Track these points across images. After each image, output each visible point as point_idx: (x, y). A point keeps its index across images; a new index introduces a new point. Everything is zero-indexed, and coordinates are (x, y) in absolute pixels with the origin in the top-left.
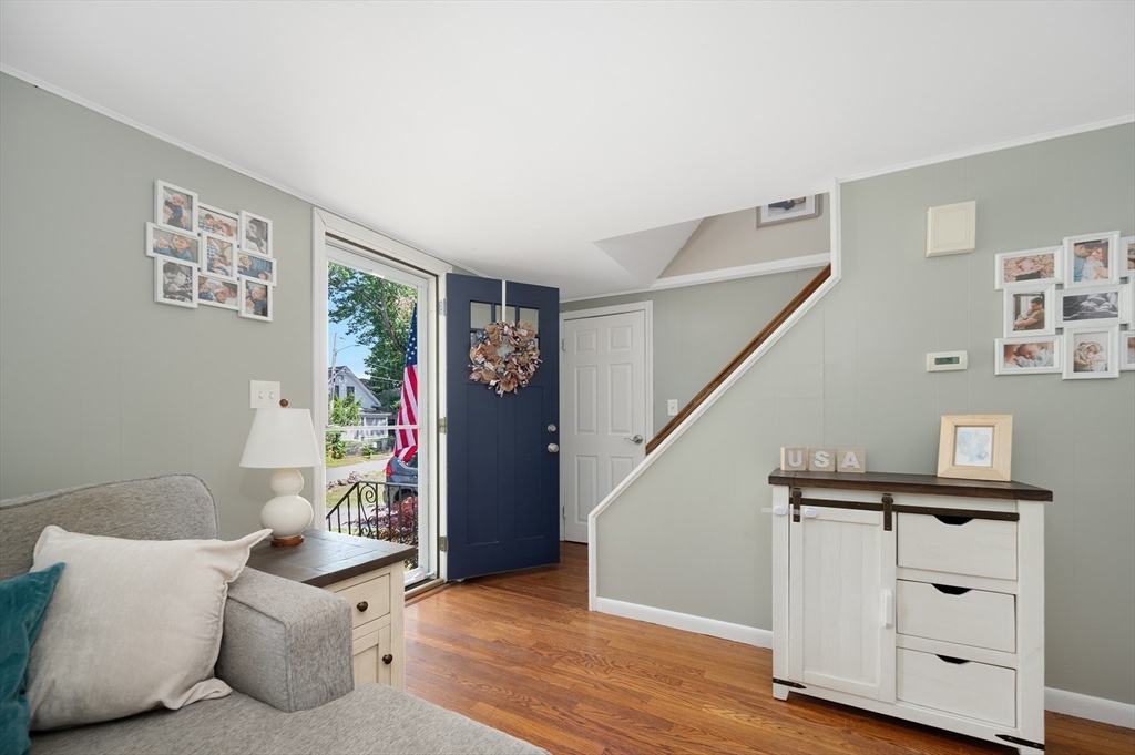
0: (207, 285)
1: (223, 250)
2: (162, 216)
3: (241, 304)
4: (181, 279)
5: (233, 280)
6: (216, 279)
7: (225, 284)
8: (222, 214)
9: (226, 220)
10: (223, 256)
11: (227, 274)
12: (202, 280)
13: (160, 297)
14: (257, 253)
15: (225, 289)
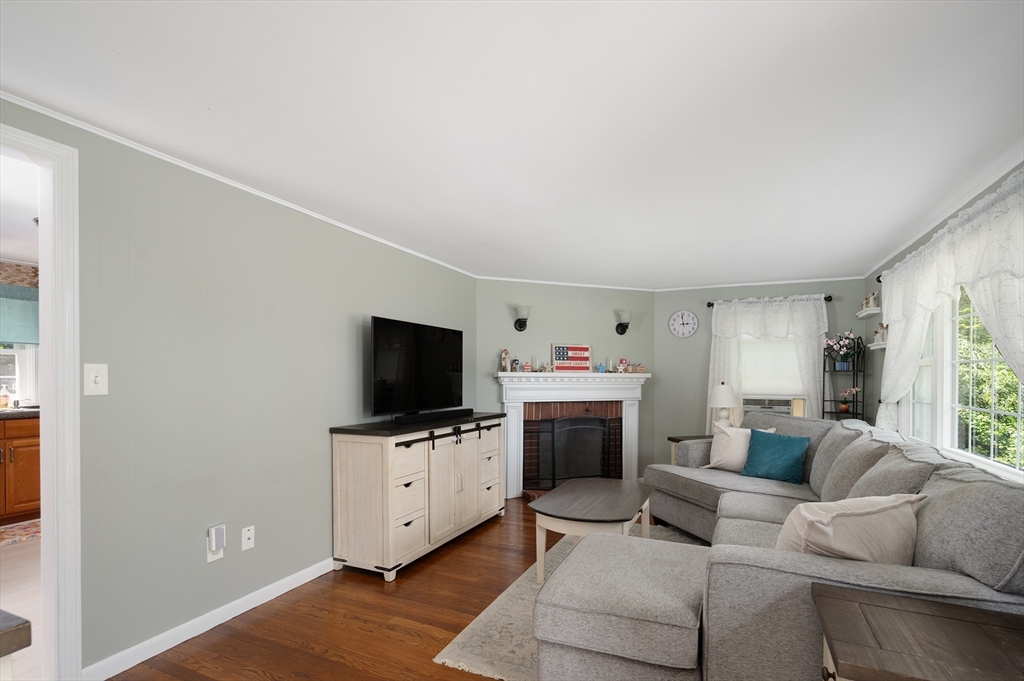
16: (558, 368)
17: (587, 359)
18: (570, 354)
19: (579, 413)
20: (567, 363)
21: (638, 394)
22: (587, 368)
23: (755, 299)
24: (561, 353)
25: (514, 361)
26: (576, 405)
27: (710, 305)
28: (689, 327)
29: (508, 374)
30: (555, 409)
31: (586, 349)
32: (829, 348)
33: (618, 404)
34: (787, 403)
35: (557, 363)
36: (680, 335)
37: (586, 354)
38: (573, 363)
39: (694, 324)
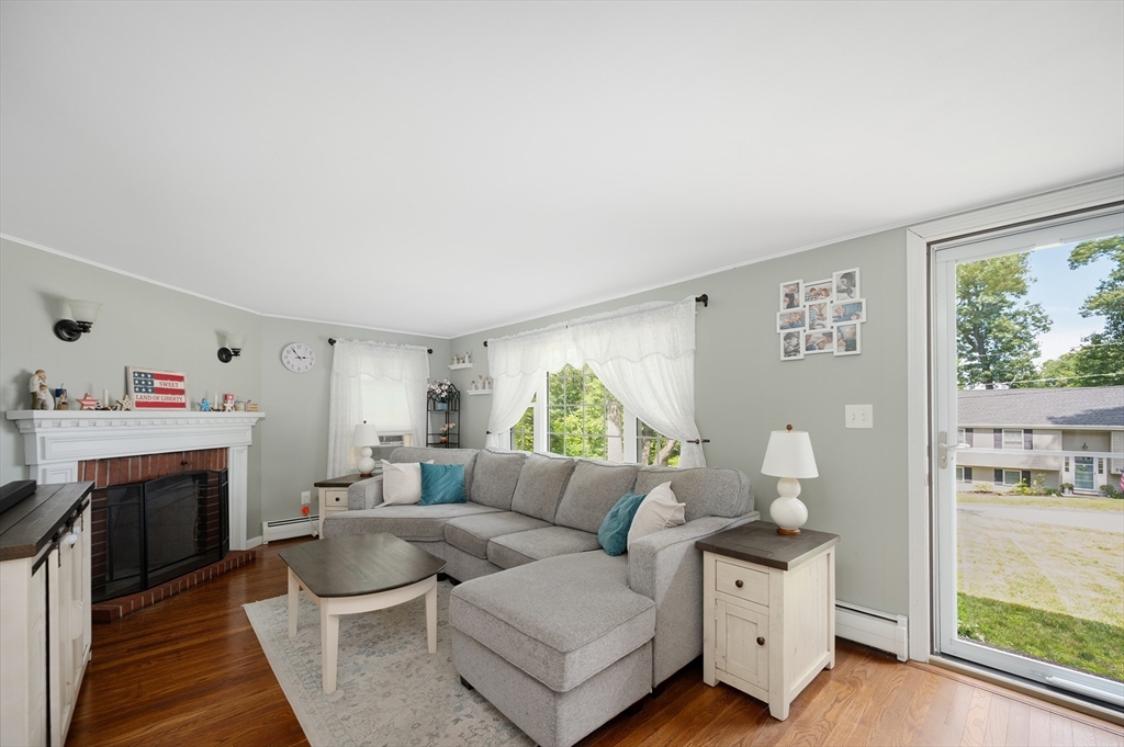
0: (812, 339)
1: (820, 310)
2: (783, 304)
3: (834, 348)
4: (794, 341)
5: (828, 330)
6: (818, 333)
7: (824, 334)
8: (819, 284)
9: (823, 286)
10: (821, 315)
11: (824, 327)
12: (808, 337)
13: (783, 358)
14: (849, 301)
15: (824, 338)
16: (139, 404)
17: (181, 392)
18: (157, 383)
19: (172, 468)
20: (153, 397)
21: (248, 438)
22: (182, 405)
23: (373, 343)
24: (144, 381)
25: (58, 393)
26: (167, 458)
27: (332, 342)
28: (307, 361)
29: (50, 413)
30: (135, 467)
31: (180, 379)
32: (431, 393)
33: (222, 452)
34: (400, 438)
35: (136, 397)
36: (295, 369)
37: (180, 385)
38: (162, 398)
39: (312, 359)
